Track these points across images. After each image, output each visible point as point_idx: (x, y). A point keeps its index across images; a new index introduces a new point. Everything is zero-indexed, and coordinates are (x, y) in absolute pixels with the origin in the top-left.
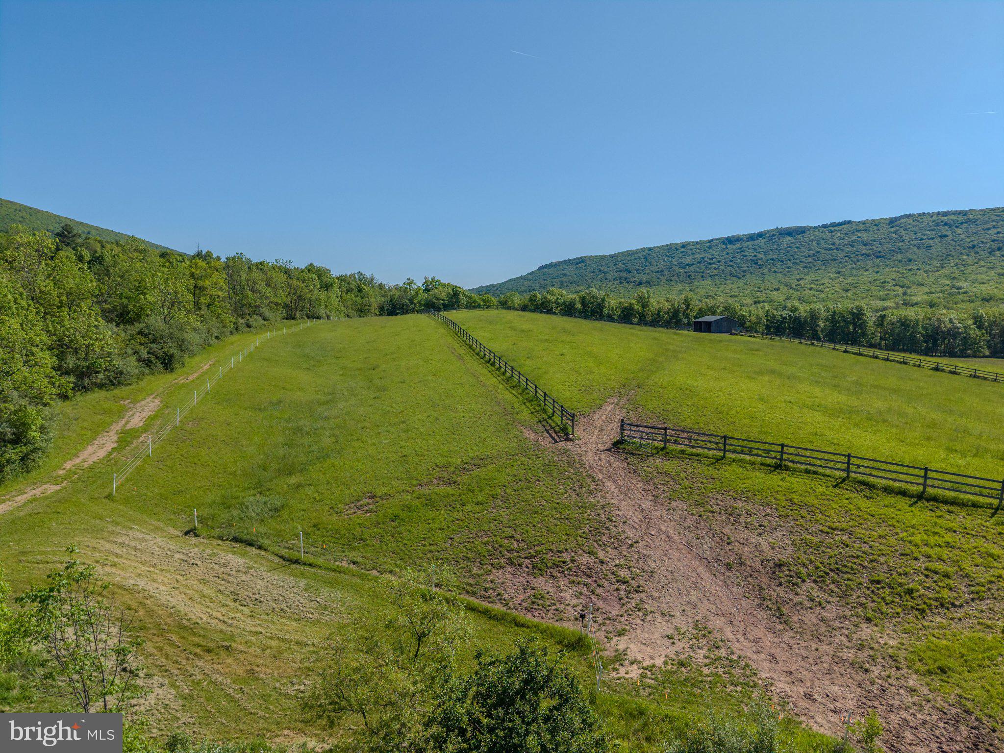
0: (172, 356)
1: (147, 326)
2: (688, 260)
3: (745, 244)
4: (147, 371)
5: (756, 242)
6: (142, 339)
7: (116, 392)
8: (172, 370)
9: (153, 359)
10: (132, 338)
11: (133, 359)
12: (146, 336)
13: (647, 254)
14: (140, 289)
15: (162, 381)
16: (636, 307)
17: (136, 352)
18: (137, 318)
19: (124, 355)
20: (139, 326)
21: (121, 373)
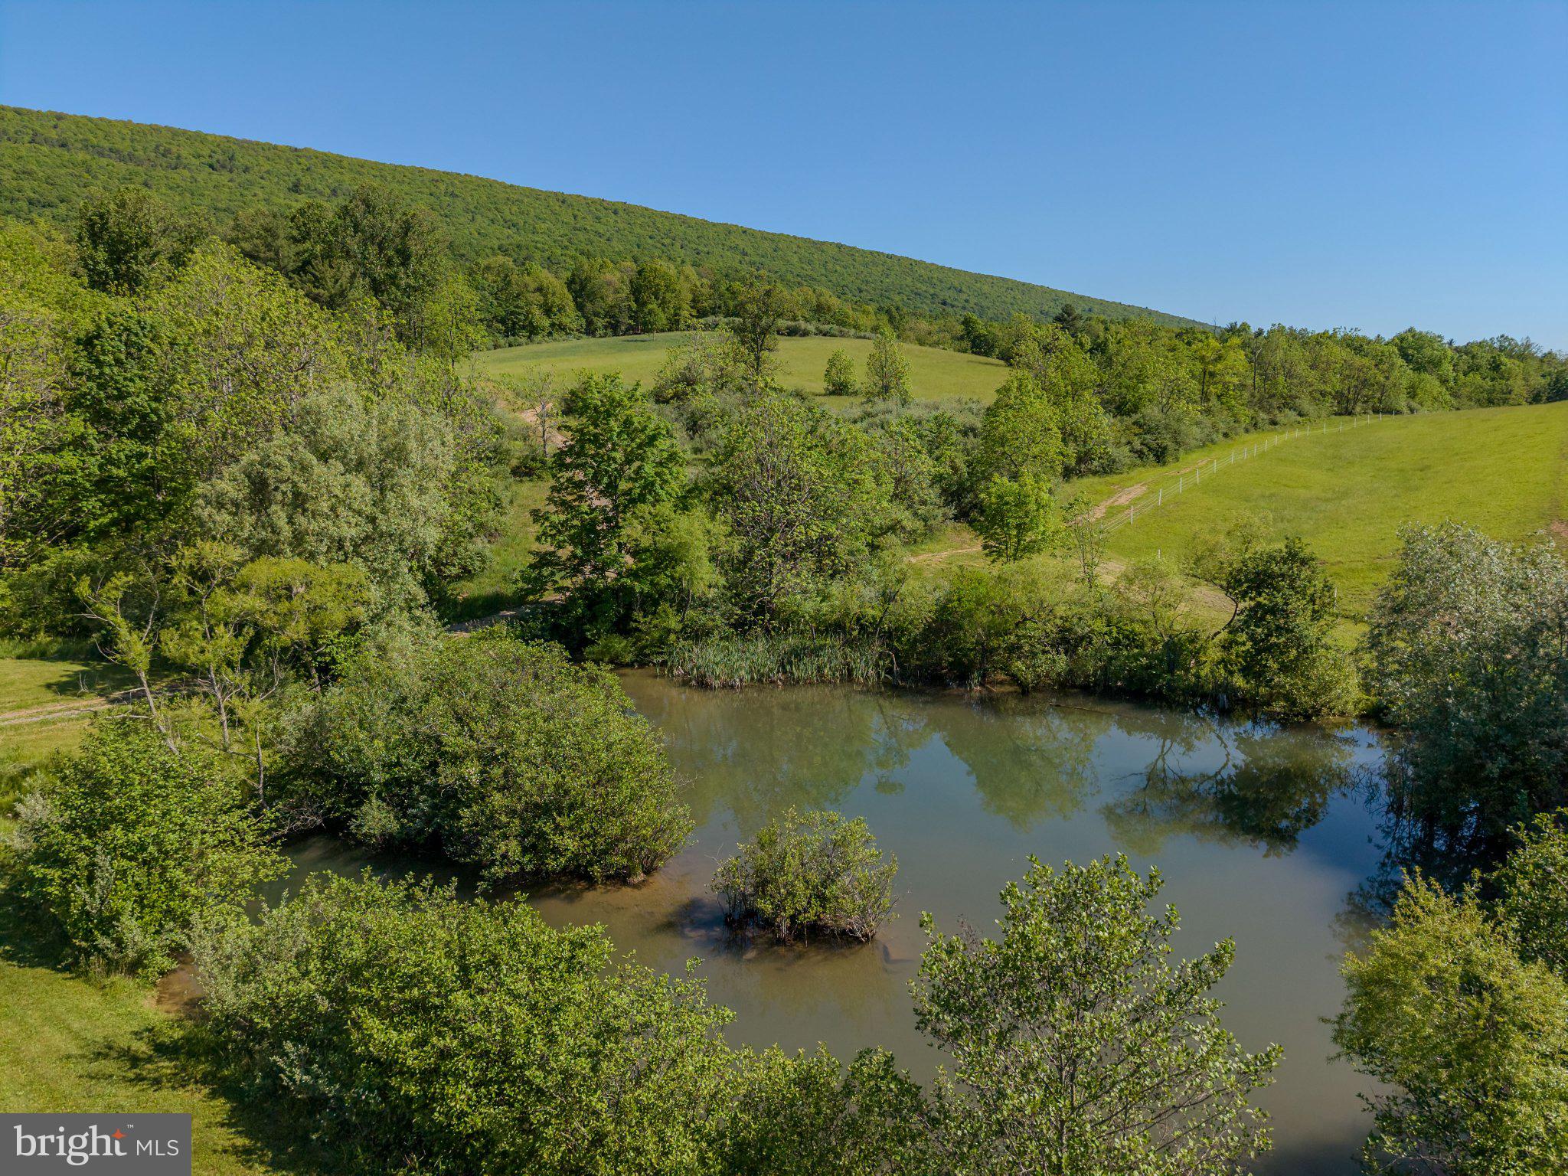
0: (1165, 448)
1: (1144, 417)
4: (1138, 461)
6: (1137, 430)
7: (1108, 478)
8: (1164, 464)
9: (1145, 450)
10: (1127, 428)
11: (1127, 448)
12: (1141, 426)
14: (1141, 378)
15: (1152, 473)
17: (1129, 443)
18: (1135, 409)
19: (1118, 444)
20: (1135, 417)
21: (1114, 461)
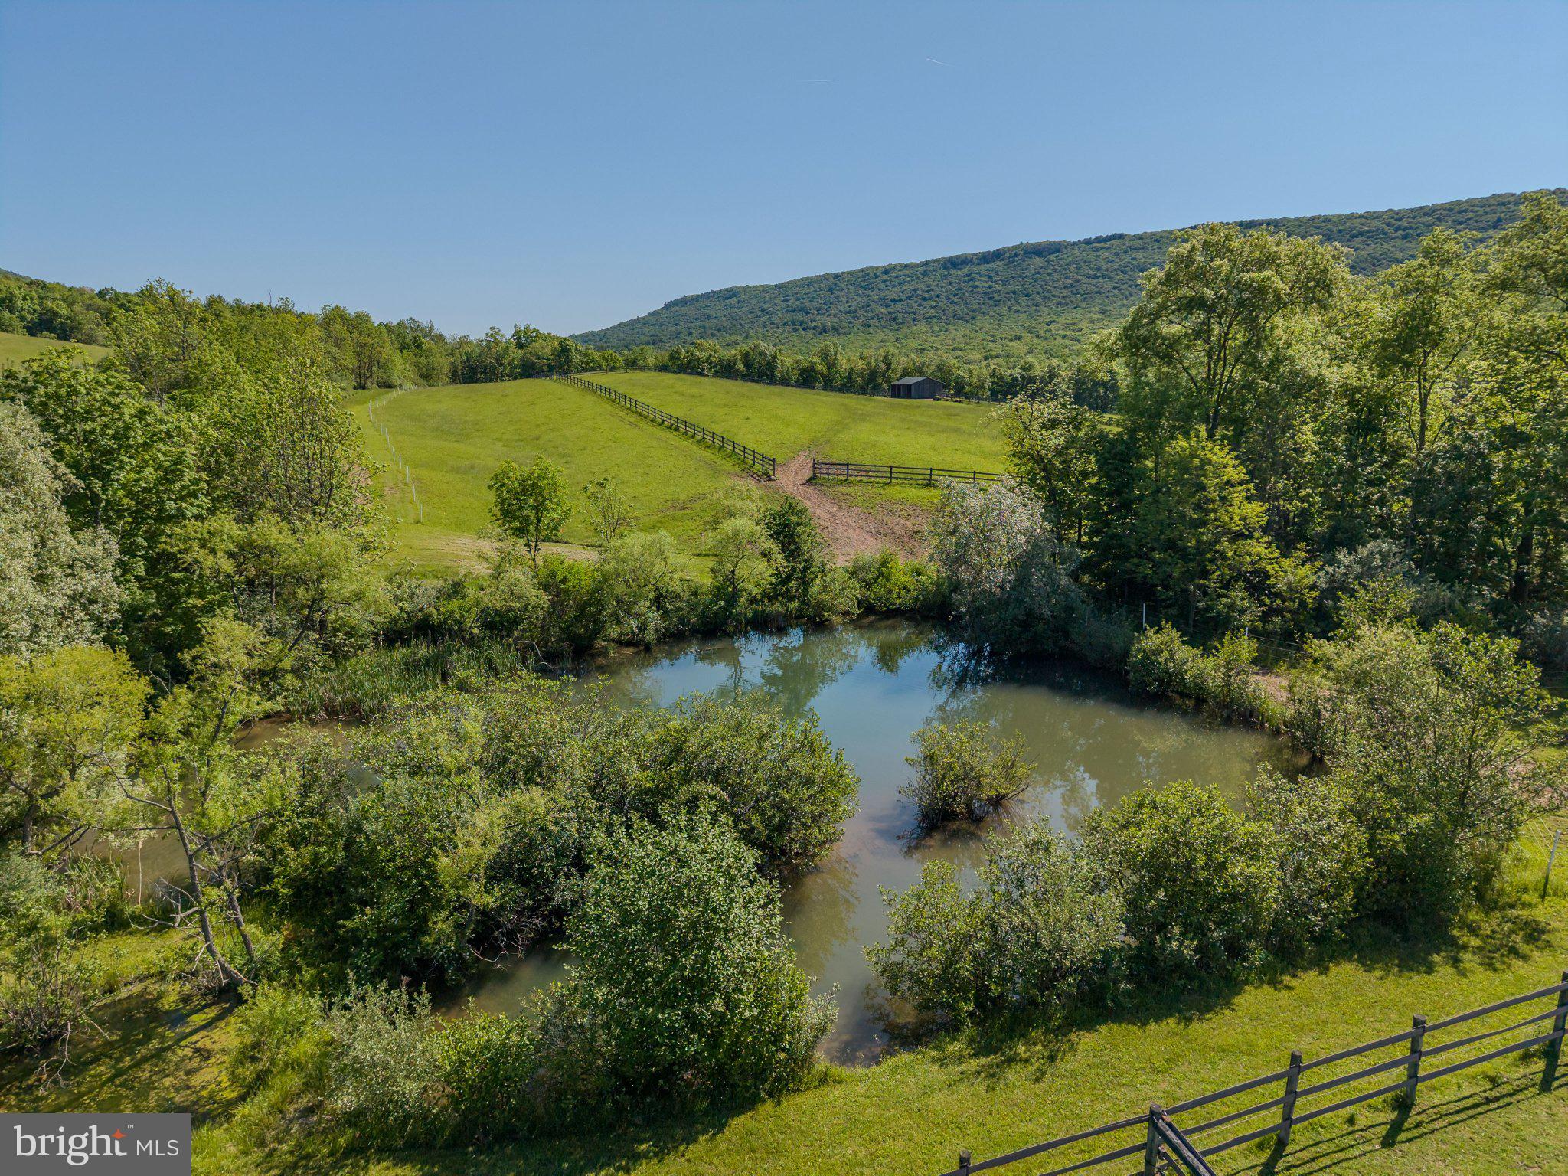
2: (893, 293)
3: (975, 269)
5: (992, 265)
13: (833, 283)
16: (819, 367)
